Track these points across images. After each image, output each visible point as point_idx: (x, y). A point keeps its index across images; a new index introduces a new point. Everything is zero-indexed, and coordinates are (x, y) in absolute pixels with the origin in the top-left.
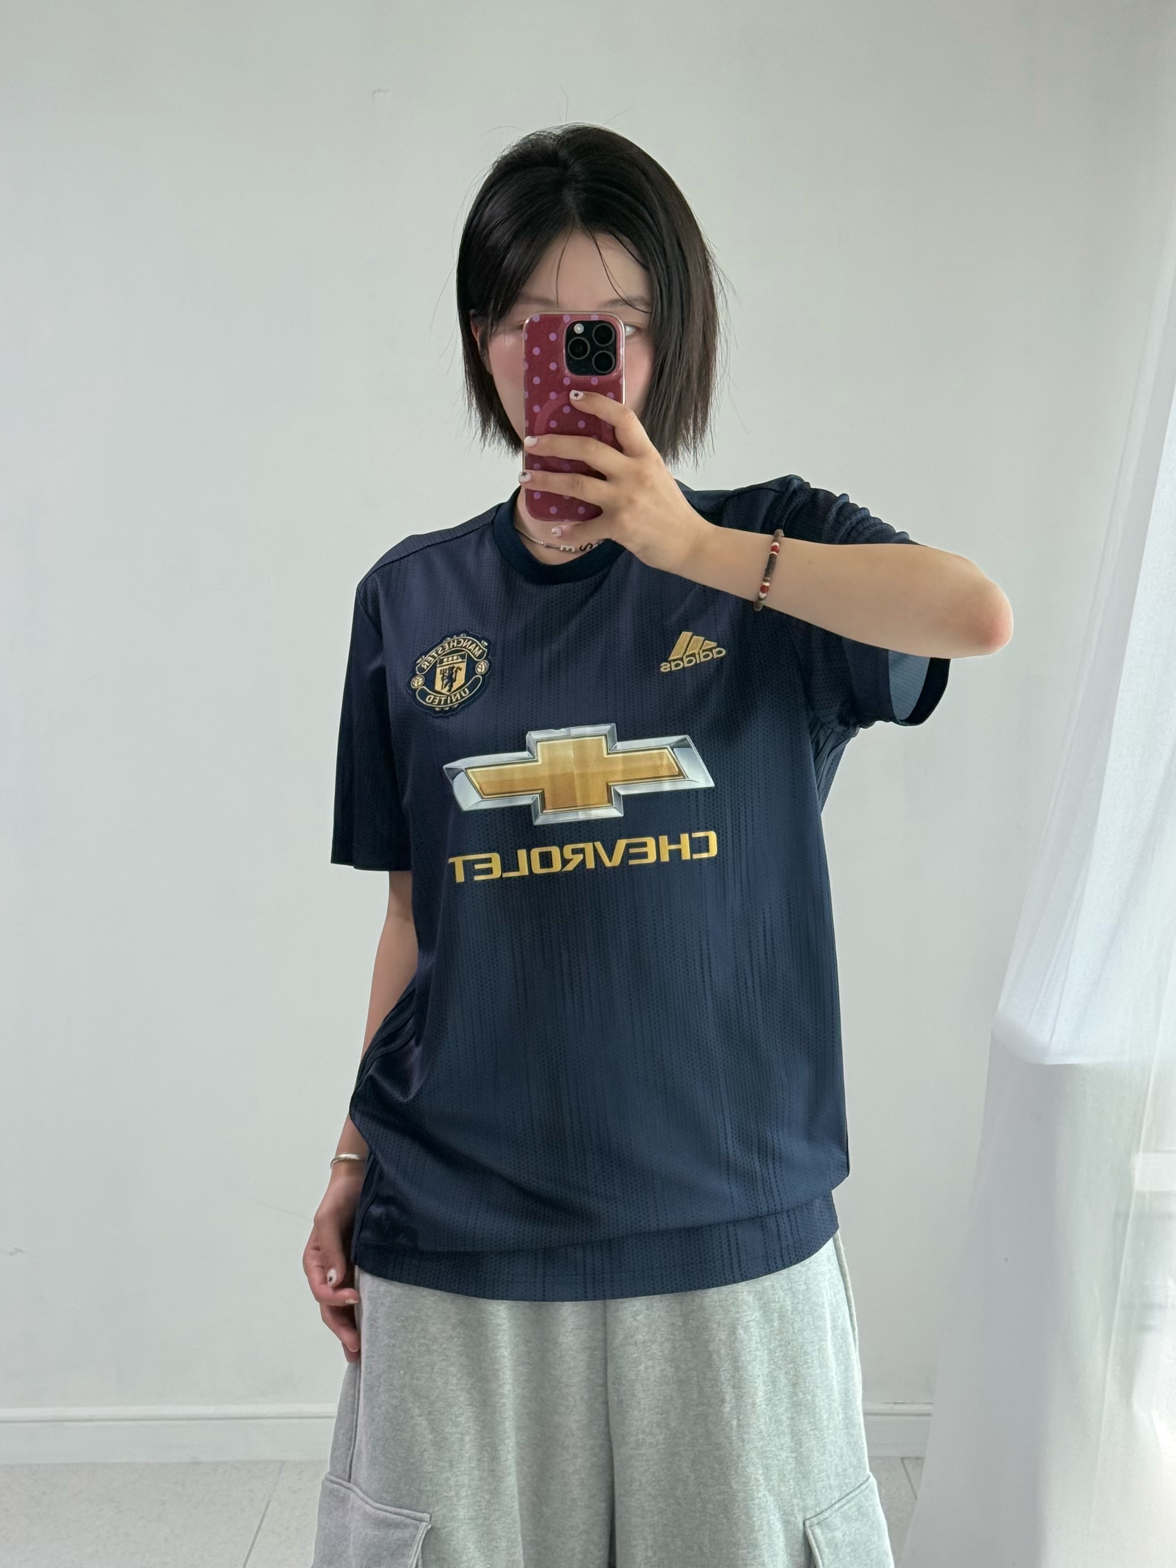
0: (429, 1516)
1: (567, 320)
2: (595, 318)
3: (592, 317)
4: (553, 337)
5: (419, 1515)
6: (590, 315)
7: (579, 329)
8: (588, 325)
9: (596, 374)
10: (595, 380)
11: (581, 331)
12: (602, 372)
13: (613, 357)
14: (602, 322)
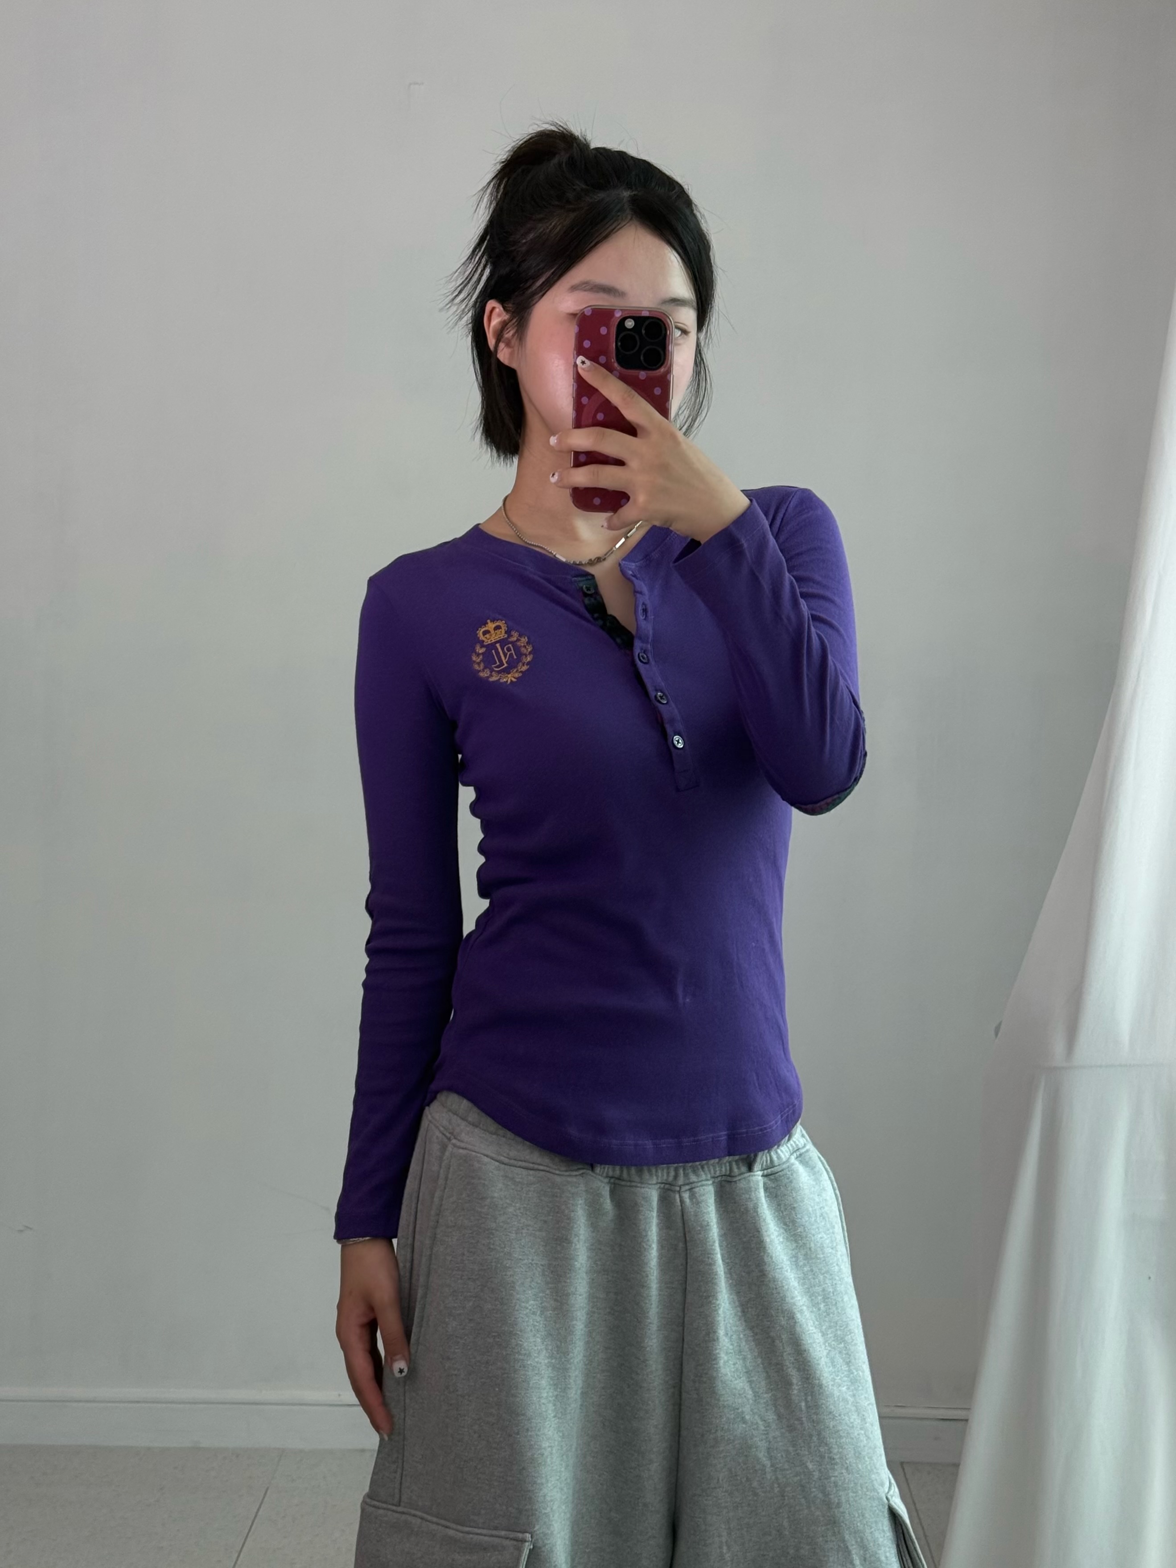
0: (530, 1536)
1: (618, 315)
2: (645, 314)
3: (643, 312)
4: (603, 331)
5: (520, 1535)
6: (642, 311)
7: (630, 323)
8: (639, 320)
9: (645, 369)
10: (643, 375)
11: (631, 325)
12: (650, 367)
13: (662, 353)
14: (653, 318)
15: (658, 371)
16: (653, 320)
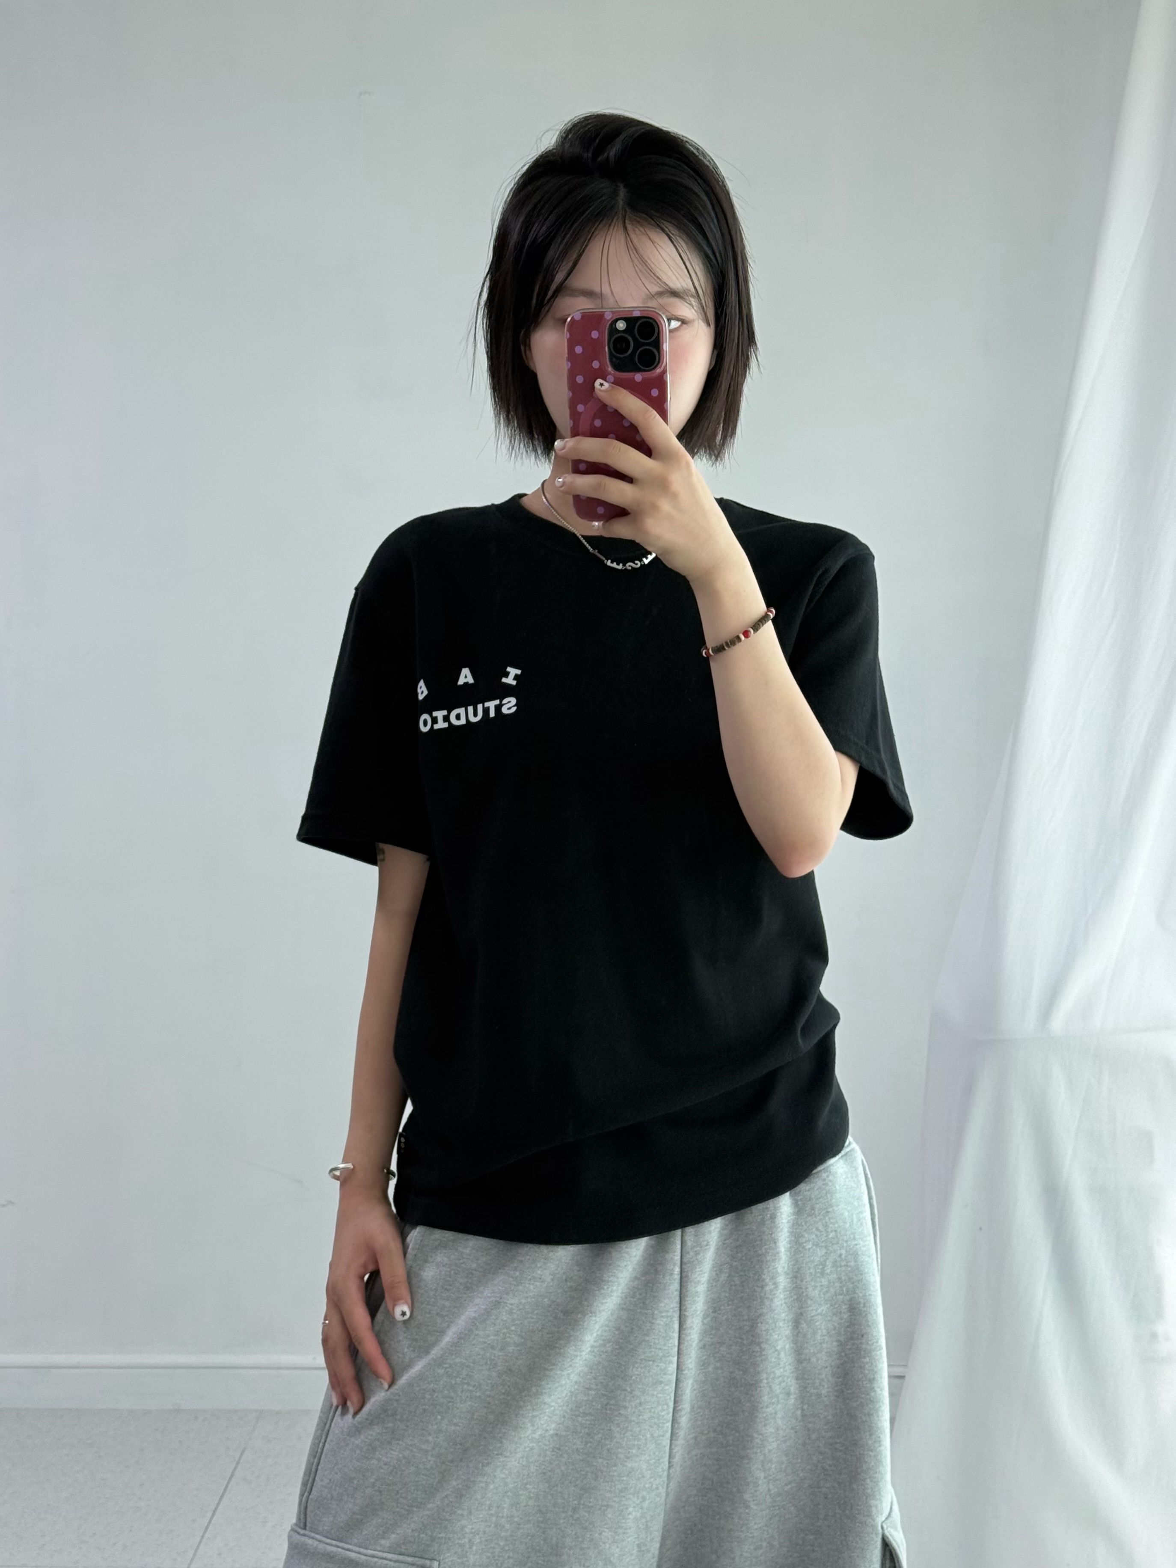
0: (438, 1564)
1: (609, 316)
5: (428, 1563)
6: (632, 311)
7: (621, 325)
8: (631, 321)
9: (639, 370)
10: (638, 377)
11: (622, 328)
12: (645, 368)
13: (656, 353)
14: (645, 317)
15: (653, 371)
16: (645, 320)
